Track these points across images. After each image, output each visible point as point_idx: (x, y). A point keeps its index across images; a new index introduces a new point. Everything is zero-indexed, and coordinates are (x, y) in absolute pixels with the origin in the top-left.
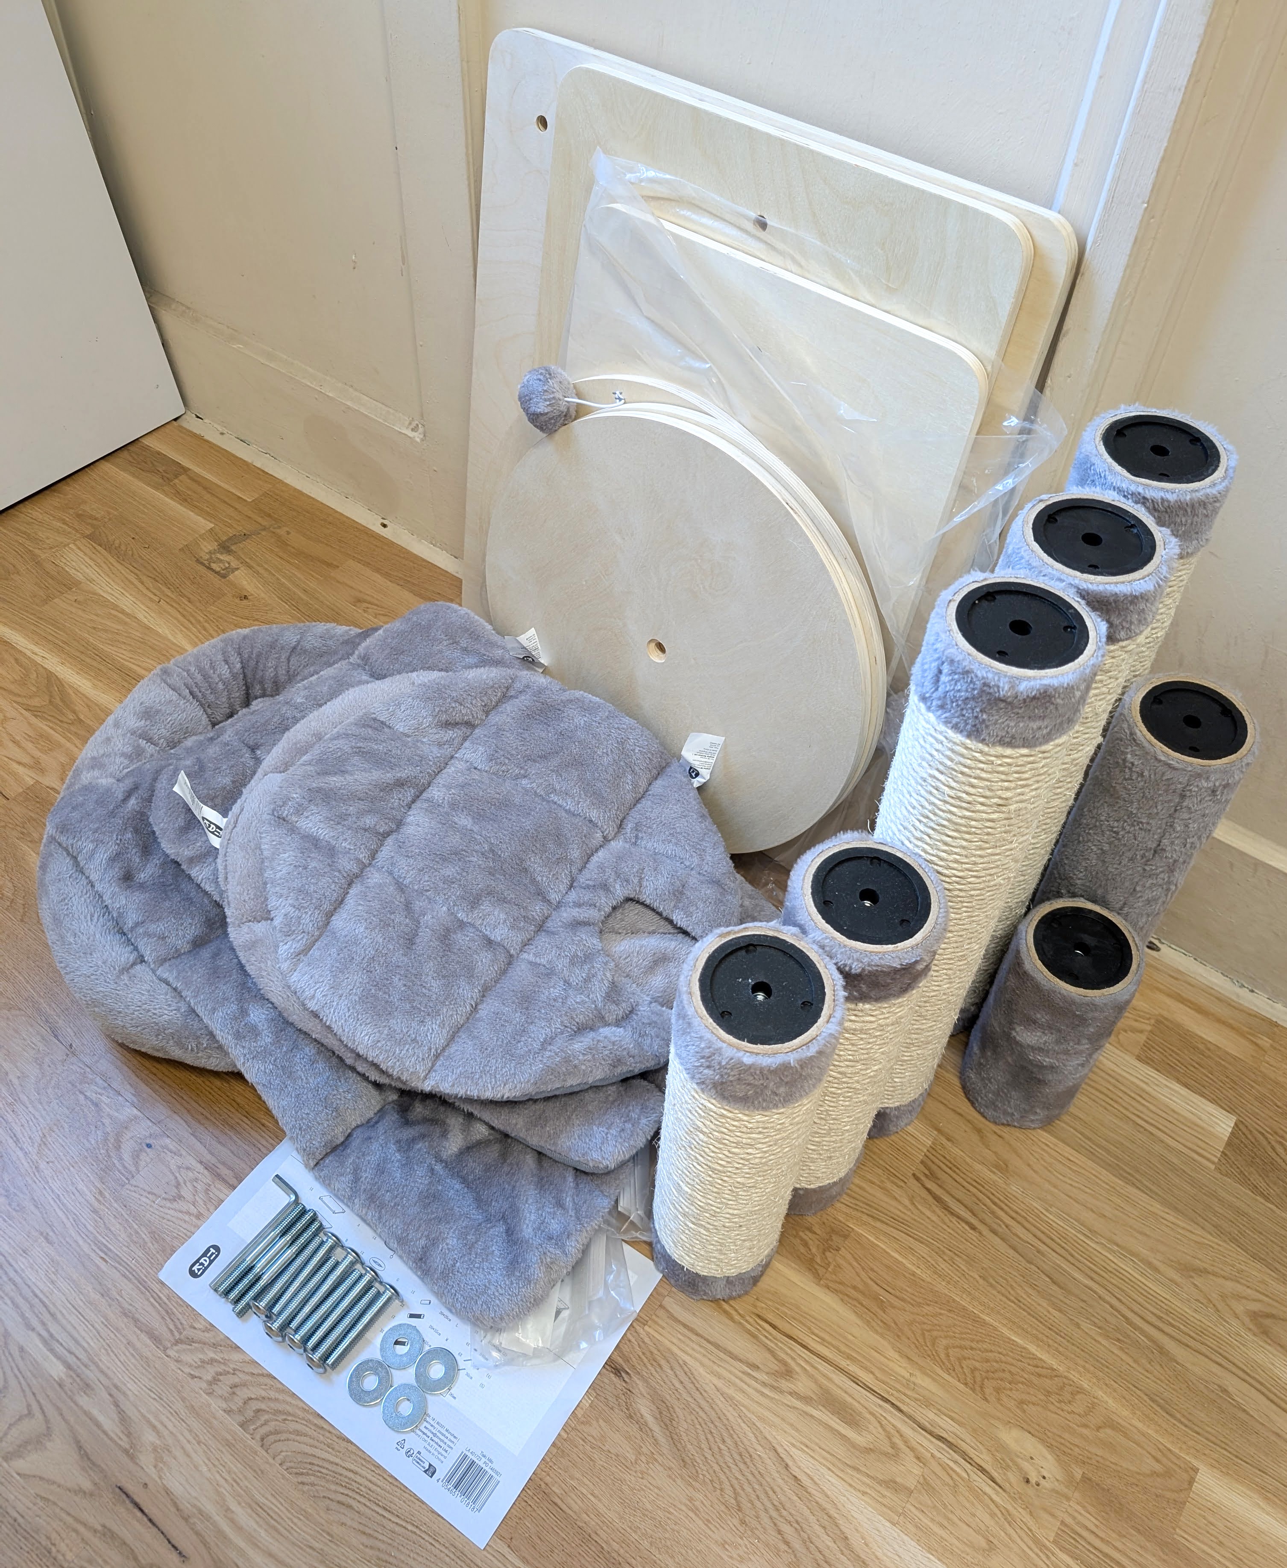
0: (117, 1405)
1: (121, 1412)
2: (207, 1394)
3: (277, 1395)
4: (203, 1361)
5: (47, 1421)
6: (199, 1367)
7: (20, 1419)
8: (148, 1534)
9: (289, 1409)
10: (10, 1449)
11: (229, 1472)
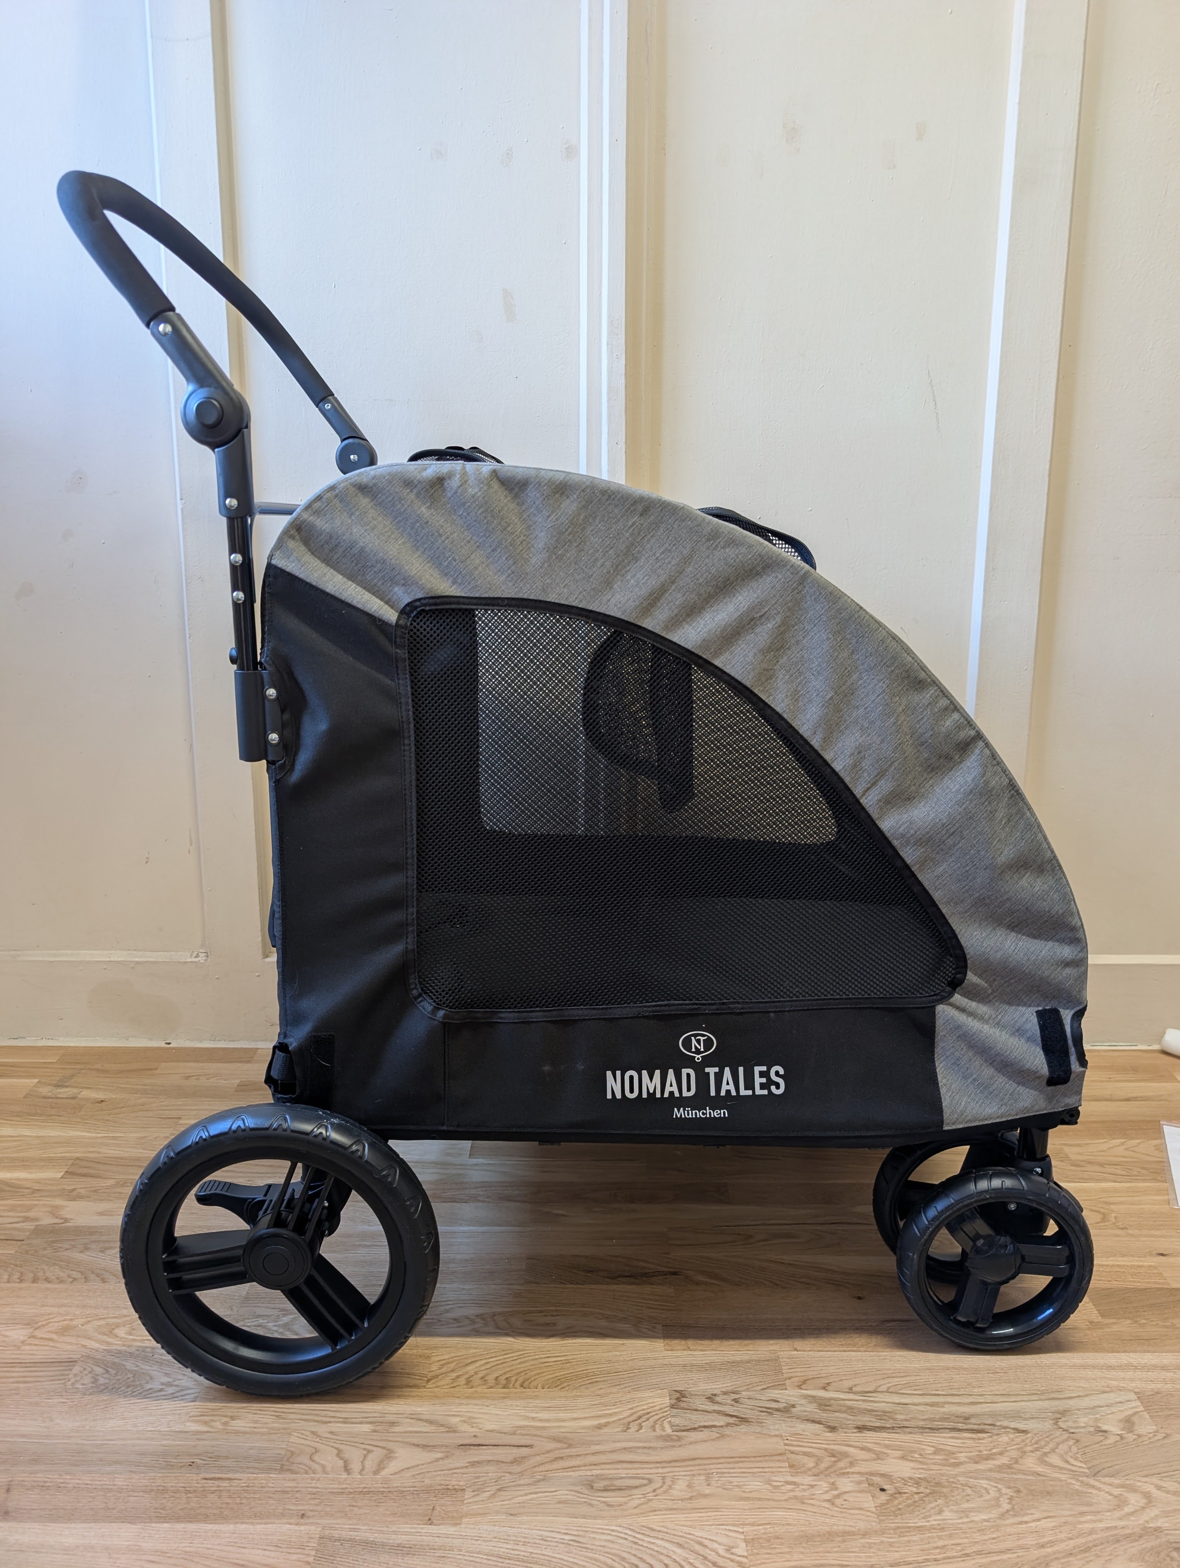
0: (419, 1420)
1: (426, 1421)
2: (471, 1388)
3: (511, 1368)
4: (453, 1379)
5: (384, 1448)
6: (452, 1383)
7: (365, 1456)
8: (499, 1450)
9: (523, 1369)
10: (374, 1469)
11: (517, 1406)
